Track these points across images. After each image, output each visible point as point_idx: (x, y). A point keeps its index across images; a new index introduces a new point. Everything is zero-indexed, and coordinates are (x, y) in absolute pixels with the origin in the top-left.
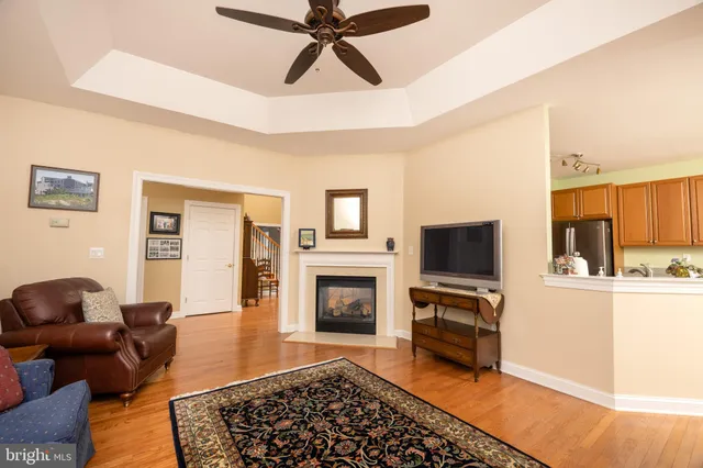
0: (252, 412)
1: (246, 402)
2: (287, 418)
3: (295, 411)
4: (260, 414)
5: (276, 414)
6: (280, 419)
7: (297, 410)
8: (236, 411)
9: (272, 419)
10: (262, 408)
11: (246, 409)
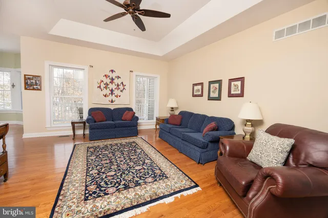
0: (152, 174)
1: (156, 180)
2: (136, 170)
3: (132, 173)
4: (148, 173)
5: (141, 173)
6: (140, 170)
7: (131, 174)
8: (160, 176)
9: (143, 170)
10: (147, 176)
11: (155, 176)
